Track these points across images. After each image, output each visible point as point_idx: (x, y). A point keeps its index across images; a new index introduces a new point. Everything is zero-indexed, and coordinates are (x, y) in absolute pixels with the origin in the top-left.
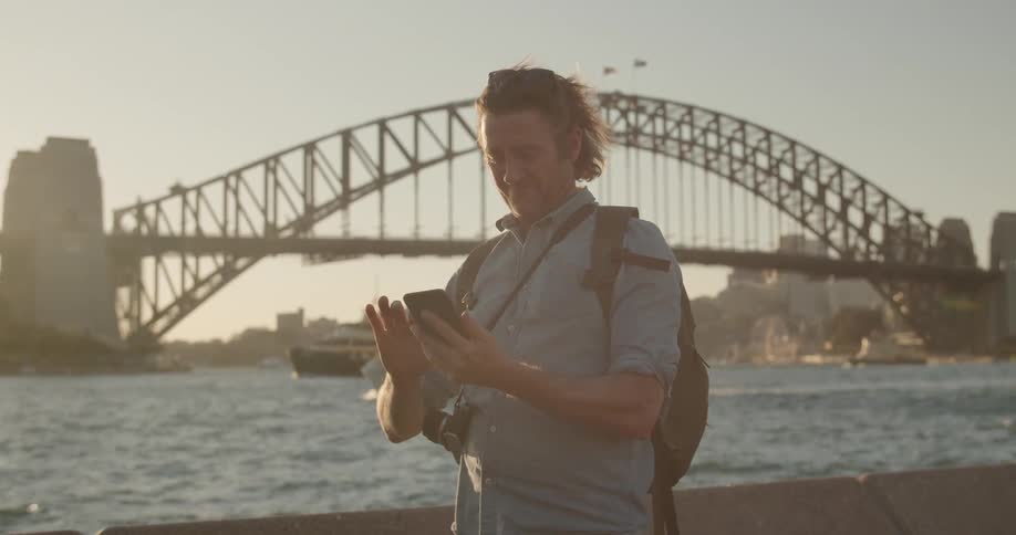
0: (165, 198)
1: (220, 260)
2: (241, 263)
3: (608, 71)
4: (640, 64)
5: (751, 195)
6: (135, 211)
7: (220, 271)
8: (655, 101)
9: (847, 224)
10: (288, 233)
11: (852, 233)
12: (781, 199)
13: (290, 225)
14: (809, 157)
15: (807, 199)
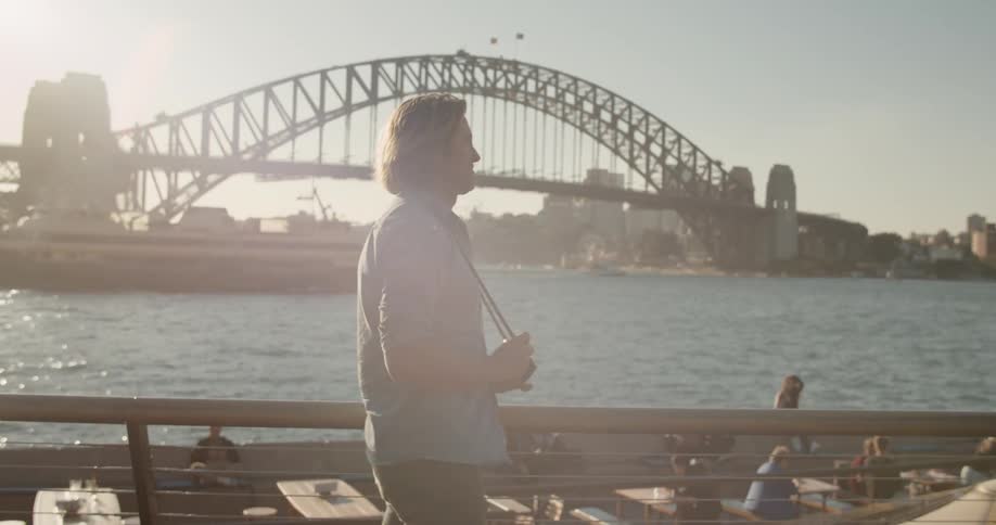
0: (152, 125)
1: (198, 174)
2: (212, 178)
3: (494, 41)
4: (520, 36)
5: (578, 131)
6: (132, 134)
7: (196, 181)
8: (530, 66)
9: (649, 153)
10: (247, 157)
11: (652, 160)
12: (600, 135)
13: (249, 149)
14: (624, 106)
15: (620, 135)
